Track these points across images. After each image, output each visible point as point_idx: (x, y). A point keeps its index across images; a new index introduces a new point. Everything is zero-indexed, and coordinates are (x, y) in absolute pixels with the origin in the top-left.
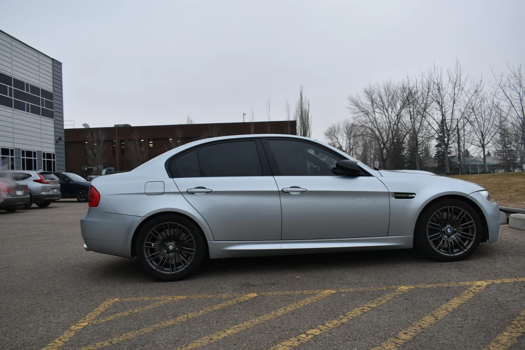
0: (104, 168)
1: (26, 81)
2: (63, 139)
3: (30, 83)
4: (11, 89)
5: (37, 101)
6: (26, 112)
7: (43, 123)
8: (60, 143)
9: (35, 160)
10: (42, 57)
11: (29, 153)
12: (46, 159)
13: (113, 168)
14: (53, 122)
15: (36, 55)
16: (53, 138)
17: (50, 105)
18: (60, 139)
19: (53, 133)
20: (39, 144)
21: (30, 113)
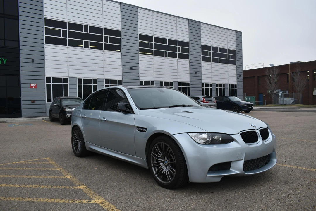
0: (281, 91)
1: (218, 47)
2: (242, 76)
3: (221, 47)
4: (210, 52)
5: (225, 56)
6: (219, 63)
7: (229, 68)
8: (240, 78)
9: (224, 89)
10: (229, 31)
11: (220, 85)
12: (231, 88)
13: (287, 91)
14: (236, 67)
15: (225, 31)
16: (236, 76)
17: (234, 57)
18: (240, 76)
19: (236, 73)
20: (227, 80)
21: (221, 64)
